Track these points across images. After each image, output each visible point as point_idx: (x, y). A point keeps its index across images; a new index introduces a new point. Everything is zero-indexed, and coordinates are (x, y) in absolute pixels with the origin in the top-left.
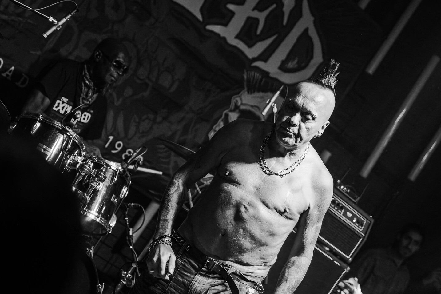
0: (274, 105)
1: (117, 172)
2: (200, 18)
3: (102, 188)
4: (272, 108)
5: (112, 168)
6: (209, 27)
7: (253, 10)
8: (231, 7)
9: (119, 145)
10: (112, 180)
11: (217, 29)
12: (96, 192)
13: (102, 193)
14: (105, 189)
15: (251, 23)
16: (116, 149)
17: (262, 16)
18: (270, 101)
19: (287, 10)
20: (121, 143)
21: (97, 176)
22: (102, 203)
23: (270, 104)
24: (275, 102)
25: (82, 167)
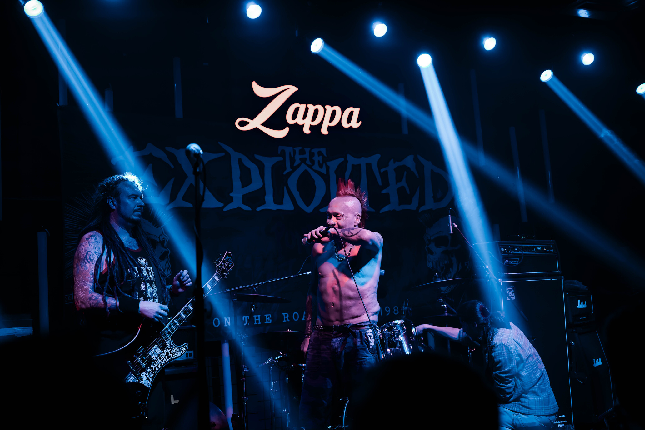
0: (453, 224)
1: (402, 324)
2: (373, 210)
3: (401, 338)
4: (453, 226)
5: (399, 323)
6: (381, 211)
7: (396, 184)
8: (384, 192)
9: (388, 309)
10: (403, 329)
11: (386, 209)
12: (401, 343)
13: (404, 341)
14: (403, 337)
15: (401, 191)
16: (388, 312)
17: (403, 183)
18: (449, 224)
19: (413, 169)
20: (387, 307)
21: (394, 334)
22: (408, 345)
23: (451, 225)
24: (452, 222)
25: (383, 335)
